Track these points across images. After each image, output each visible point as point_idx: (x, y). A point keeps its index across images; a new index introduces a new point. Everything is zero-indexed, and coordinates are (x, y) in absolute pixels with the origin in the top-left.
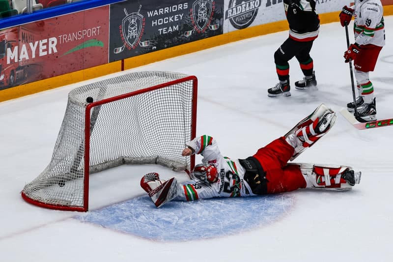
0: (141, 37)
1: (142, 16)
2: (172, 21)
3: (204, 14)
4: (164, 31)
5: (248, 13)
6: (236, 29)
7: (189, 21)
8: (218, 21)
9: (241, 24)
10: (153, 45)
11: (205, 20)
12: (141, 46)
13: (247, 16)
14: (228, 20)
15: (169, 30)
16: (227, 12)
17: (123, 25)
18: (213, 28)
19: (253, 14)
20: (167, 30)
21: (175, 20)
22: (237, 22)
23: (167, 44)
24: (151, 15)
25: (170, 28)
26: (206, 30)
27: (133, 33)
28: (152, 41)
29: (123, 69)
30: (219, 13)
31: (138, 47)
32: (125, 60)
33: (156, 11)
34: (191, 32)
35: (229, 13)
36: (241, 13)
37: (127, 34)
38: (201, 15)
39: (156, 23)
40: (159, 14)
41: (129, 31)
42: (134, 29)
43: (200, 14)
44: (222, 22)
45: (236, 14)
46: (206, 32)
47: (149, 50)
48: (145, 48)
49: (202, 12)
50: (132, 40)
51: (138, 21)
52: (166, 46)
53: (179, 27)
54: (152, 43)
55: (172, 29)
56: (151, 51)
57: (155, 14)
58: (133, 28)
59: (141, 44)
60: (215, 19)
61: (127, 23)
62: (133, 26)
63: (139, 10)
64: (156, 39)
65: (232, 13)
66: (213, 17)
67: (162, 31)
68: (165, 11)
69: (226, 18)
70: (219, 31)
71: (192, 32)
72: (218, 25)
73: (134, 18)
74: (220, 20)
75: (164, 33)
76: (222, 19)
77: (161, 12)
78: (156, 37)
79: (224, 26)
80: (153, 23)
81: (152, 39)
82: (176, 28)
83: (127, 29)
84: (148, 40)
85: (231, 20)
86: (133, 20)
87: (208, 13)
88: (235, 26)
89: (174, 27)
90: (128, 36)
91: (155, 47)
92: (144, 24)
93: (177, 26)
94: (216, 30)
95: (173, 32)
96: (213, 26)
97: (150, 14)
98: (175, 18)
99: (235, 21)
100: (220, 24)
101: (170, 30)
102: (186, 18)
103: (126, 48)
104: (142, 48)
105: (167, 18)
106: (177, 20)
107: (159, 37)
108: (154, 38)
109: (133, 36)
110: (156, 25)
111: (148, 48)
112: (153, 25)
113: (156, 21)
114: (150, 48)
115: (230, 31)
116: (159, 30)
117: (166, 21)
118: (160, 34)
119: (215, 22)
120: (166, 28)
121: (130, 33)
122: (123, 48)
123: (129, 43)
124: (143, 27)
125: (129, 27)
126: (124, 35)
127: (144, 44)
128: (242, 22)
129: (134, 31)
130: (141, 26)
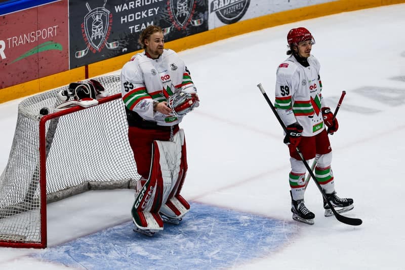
0: (108, 38)
1: (109, 12)
2: (146, 16)
3: (184, 7)
4: (136, 28)
5: (238, 4)
6: (223, 24)
7: (166, 15)
8: (201, 15)
9: (230, 18)
10: (123, 46)
11: (186, 14)
12: (109, 48)
13: (237, 8)
14: (214, 13)
15: (142, 28)
16: (212, 4)
17: (86, 23)
18: (196, 23)
19: (244, 4)
20: (139, 28)
21: (149, 15)
22: (226, 16)
24: (120, 10)
25: (143, 24)
26: (188, 27)
27: (98, 32)
28: (121, 41)
29: (87, 77)
30: (202, 5)
31: (104, 48)
32: (89, 66)
33: (125, 5)
34: (169, 29)
35: (215, 5)
36: (230, 4)
37: (90, 33)
38: (181, 8)
39: (126, 19)
40: (128, 8)
41: (93, 30)
42: (99, 28)
43: (180, 6)
44: (206, 16)
45: (223, 6)
46: (187, 29)
47: (118, 53)
48: (113, 50)
49: (182, 5)
50: (97, 41)
51: (103, 18)
52: (138, 47)
54: (121, 44)
56: (121, 53)
57: (124, 8)
58: (98, 26)
59: (109, 46)
60: (199, 13)
61: (91, 21)
62: (97, 24)
63: (105, 5)
64: (126, 39)
65: (219, 5)
66: (196, 9)
67: (134, 29)
68: (137, 4)
69: (212, 11)
70: (204, 27)
71: (171, 29)
72: (202, 19)
73: (99, 15)
74: (204, 13)
75: (136, 31)
76: (206, 12)
77: (132, 6)
78: (126, 37)
79: (209, 21)
80: (122, 20)
81: (121, 39)
83: (90, 28)
84: (116, 40)
85: (217, 13)
86: (97, 17)
87: (189, 6)
88: (223, 20)
89: (148, 23)
90: (92, 37)
91: (126, 49)
92: (111, 21)
93: (152, 22)
94: (200, 26)
96: (195, 21)
97: (118, 9)
98: (149, 12)
99: (223, 14)
100: (204, 19)
101: (144, 27)
102: (162, 12)
103: (90, 51)
104: (111, 50)
105: (139, 13)
106: (152, 15)
107: (131, 36)
108: (124, 37)
109: (98, 36)
110: (126, 21)
111: (117, 51)
112: (122, 22)
113: (126, 17)
114: (119, 51)
115: (217, 26)
116: (130, 28)
117: (138, 17)
118: (132, 32)
119: (198, 16)
120: (139, 25)
121: (94, 32)
122: (86, 51)
123: (94, 45)
124: (110, 24)
125: (93, 25)
126: (87, 35)
127: (112, 46)
128: (232, 15)
129: (99, 30)
130: (108, 24)
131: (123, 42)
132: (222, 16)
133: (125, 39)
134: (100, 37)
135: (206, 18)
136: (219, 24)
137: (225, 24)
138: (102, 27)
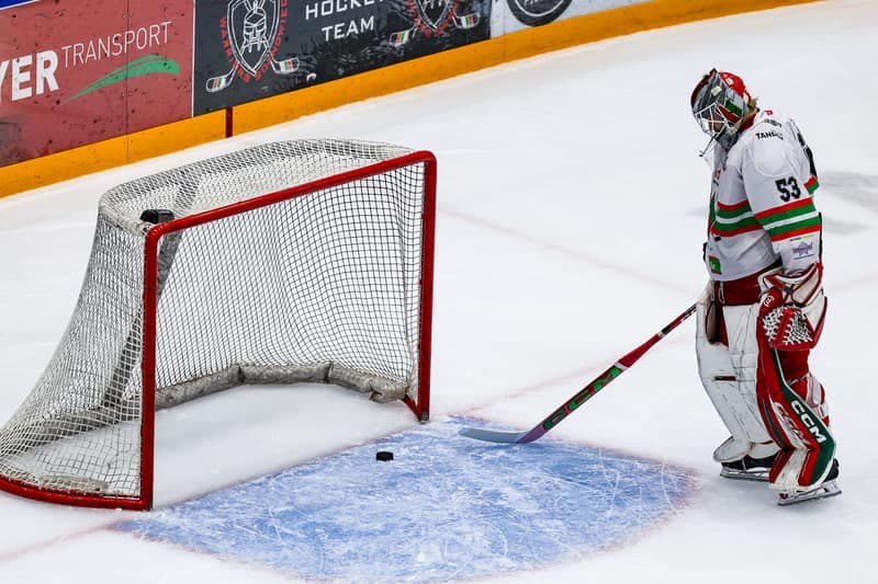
0: (276, 50)
2: (359, 5)
4: (337, 31)
6: (522, 26)
7: (401, 5)
8: (476, 5)
9: (538, 12)
10: (308, 68)
11: (444, 3)
12: (277, 72)
14: (503, 2)
15: (350, 31)
17: (230, 16)
18: (466, 22)
20: (344, 29)
21: (366, 3)
22: (529, 8)
23: (344, 67)
25: (353, 23)
26: (447, 29)
27: (256, 37)
28: (305, 58)
29: (229, 134)
31: (267, 73)
32: (235, 109)
34: (407, 32)
37: (240, 40)
39: (316, 11)
41: (245, 32)
42: (259, 28)
44: (486, 7)
46: (446, 35)
47: (297, 83)
48: (287, 77)
50: (252, 57)
51: (268, 7)
52: (341, 71)
53: (377, 22)
54: (304, 64)
55: (359, 27)
56: (304, 84)
58: (255, 25)
59: (278, 67)
60: (470, 1)
61: (241, 11)
62: (255, 19)
64: (314, 53)
67: (332, 32)
70: (481, 32)
71: (411, 33)
72: (478, 15)
74: (481, 2)
75: (336, 37)
76: (487, 1)
78: (315, 48)
79: (493, 18)
80: (308, 12)
81: (305, 54)
82: (368, 24)
83: (239, 27)
84: (294, 56)
85: (510, 3)
86: (255, 4)
88: (521, 18)
89: (363, 21)
90: (244, 47)
91: (314, 75)
92: (285, 15)
93: (372, 18)
94: (471, 29)
95: (360, 35)
96: (463, 19)
99: (522, 6)
100: (482, 13)
101: (353, 29)
103: (237, 77)
104: (281, 76)
107: (325, 46)
108: (310, 50)
109: (255, 47)
110: (316, 15)
111: (294, 77)
112: (307, 18)
113: (316, 5)
114: (299, 78)
115: (508, 31)
116: (323, 29)
117: (342, 6)
118: (327, 39)
119: (470, 8)
120: (343, 24)
121: (248, 37)
122: (230, 76)
123: (246, 64)
124: (283, 21)
125: (245, 22)
126: (231, 43)
127: (285, 68)
128: (542, 6)
129: (258, 32)
130: (277, 21)
131: (308, 61)
132: (521, 8)
133: (312, 53)
134: (259, 48)
135: (486, 12)
136: (514, 25)
137: (527, 27)
138: (265, 27)
